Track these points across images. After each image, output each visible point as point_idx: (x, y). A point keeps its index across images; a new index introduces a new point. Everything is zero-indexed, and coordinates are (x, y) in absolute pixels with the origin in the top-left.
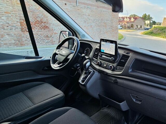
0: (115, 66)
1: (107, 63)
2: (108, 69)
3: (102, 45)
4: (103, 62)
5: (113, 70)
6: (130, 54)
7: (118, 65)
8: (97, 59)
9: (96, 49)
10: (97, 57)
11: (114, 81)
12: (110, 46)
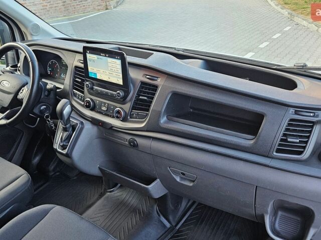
0: (127, 111)
1: (108, 104)
2: (113, 117)
5: (124, 120)
6: (159, 80)
11: (130, 142)
12: (110, 65)
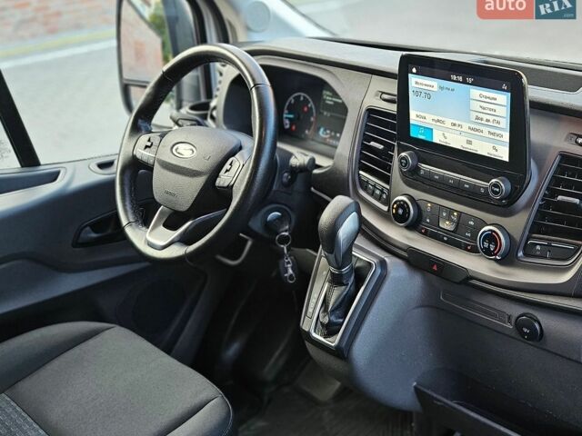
0: (517, 236)
1: (460, 213)
2: (474, 250)
3: (417, 93)
4: (429, 200)
5: (508, 260)
7: (536, 228)
8: (387, 180)
9: (371, 111)
10: (389, 169)
11: (519, 325)
12: (476, 106)
